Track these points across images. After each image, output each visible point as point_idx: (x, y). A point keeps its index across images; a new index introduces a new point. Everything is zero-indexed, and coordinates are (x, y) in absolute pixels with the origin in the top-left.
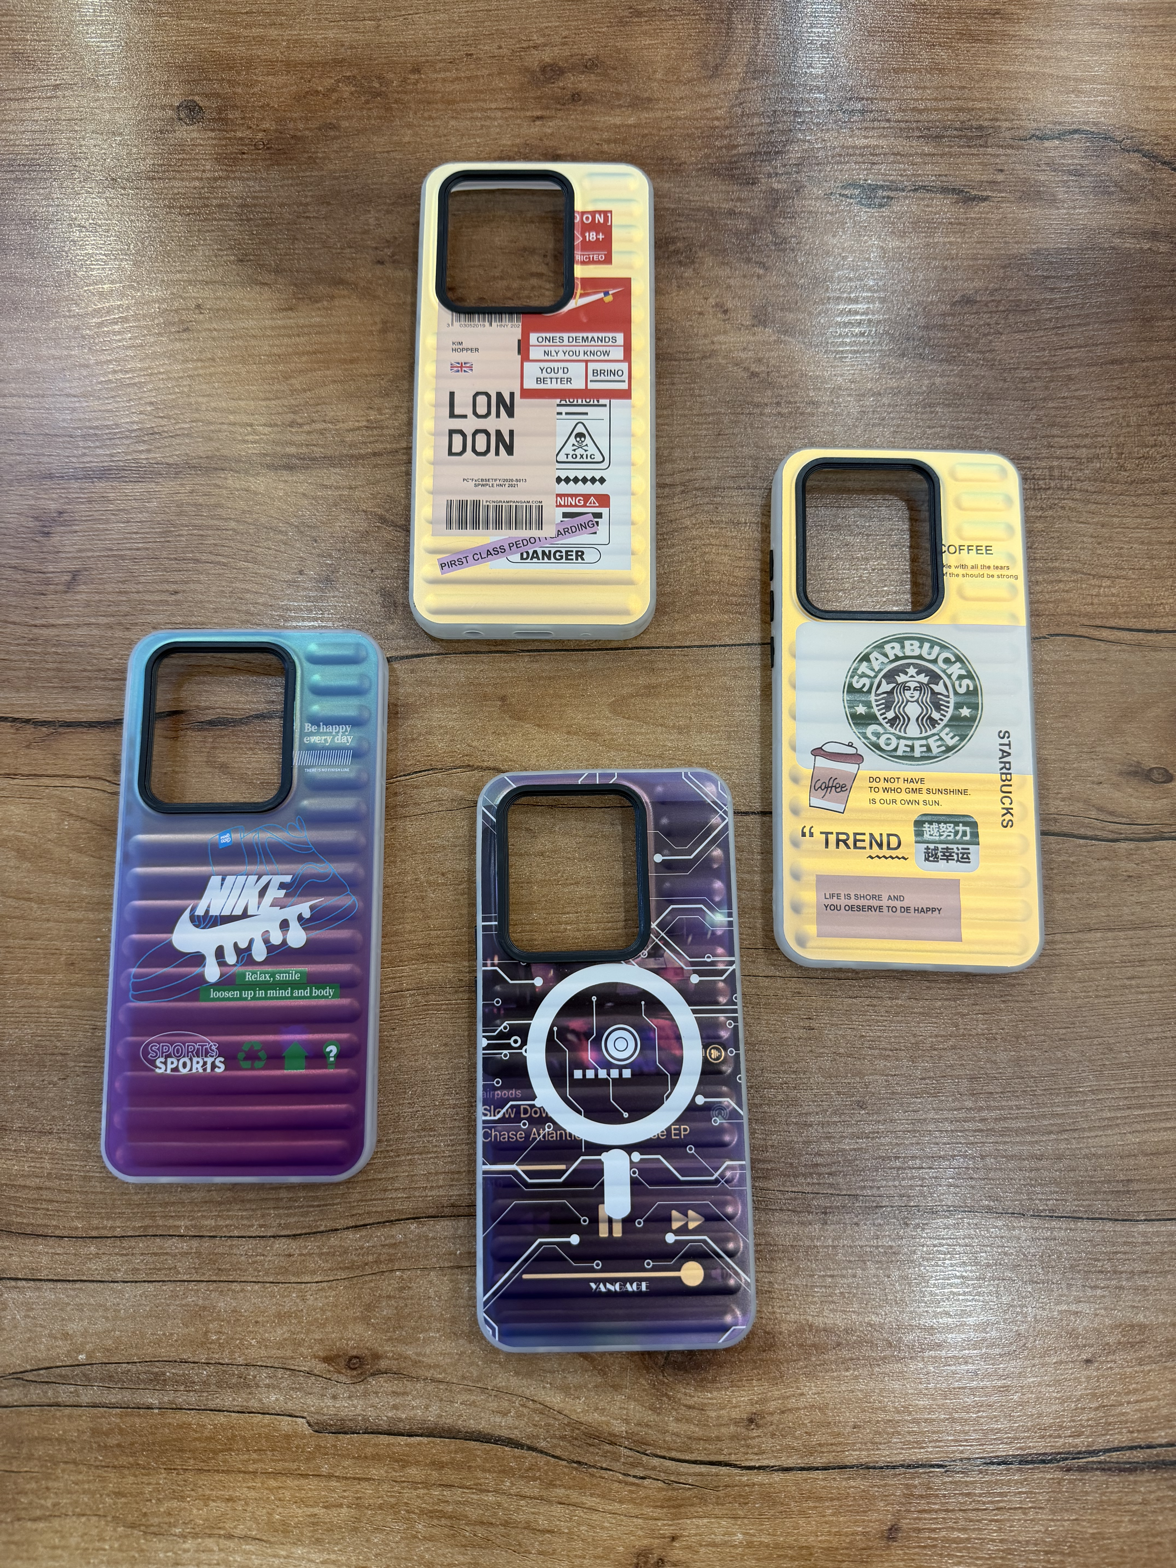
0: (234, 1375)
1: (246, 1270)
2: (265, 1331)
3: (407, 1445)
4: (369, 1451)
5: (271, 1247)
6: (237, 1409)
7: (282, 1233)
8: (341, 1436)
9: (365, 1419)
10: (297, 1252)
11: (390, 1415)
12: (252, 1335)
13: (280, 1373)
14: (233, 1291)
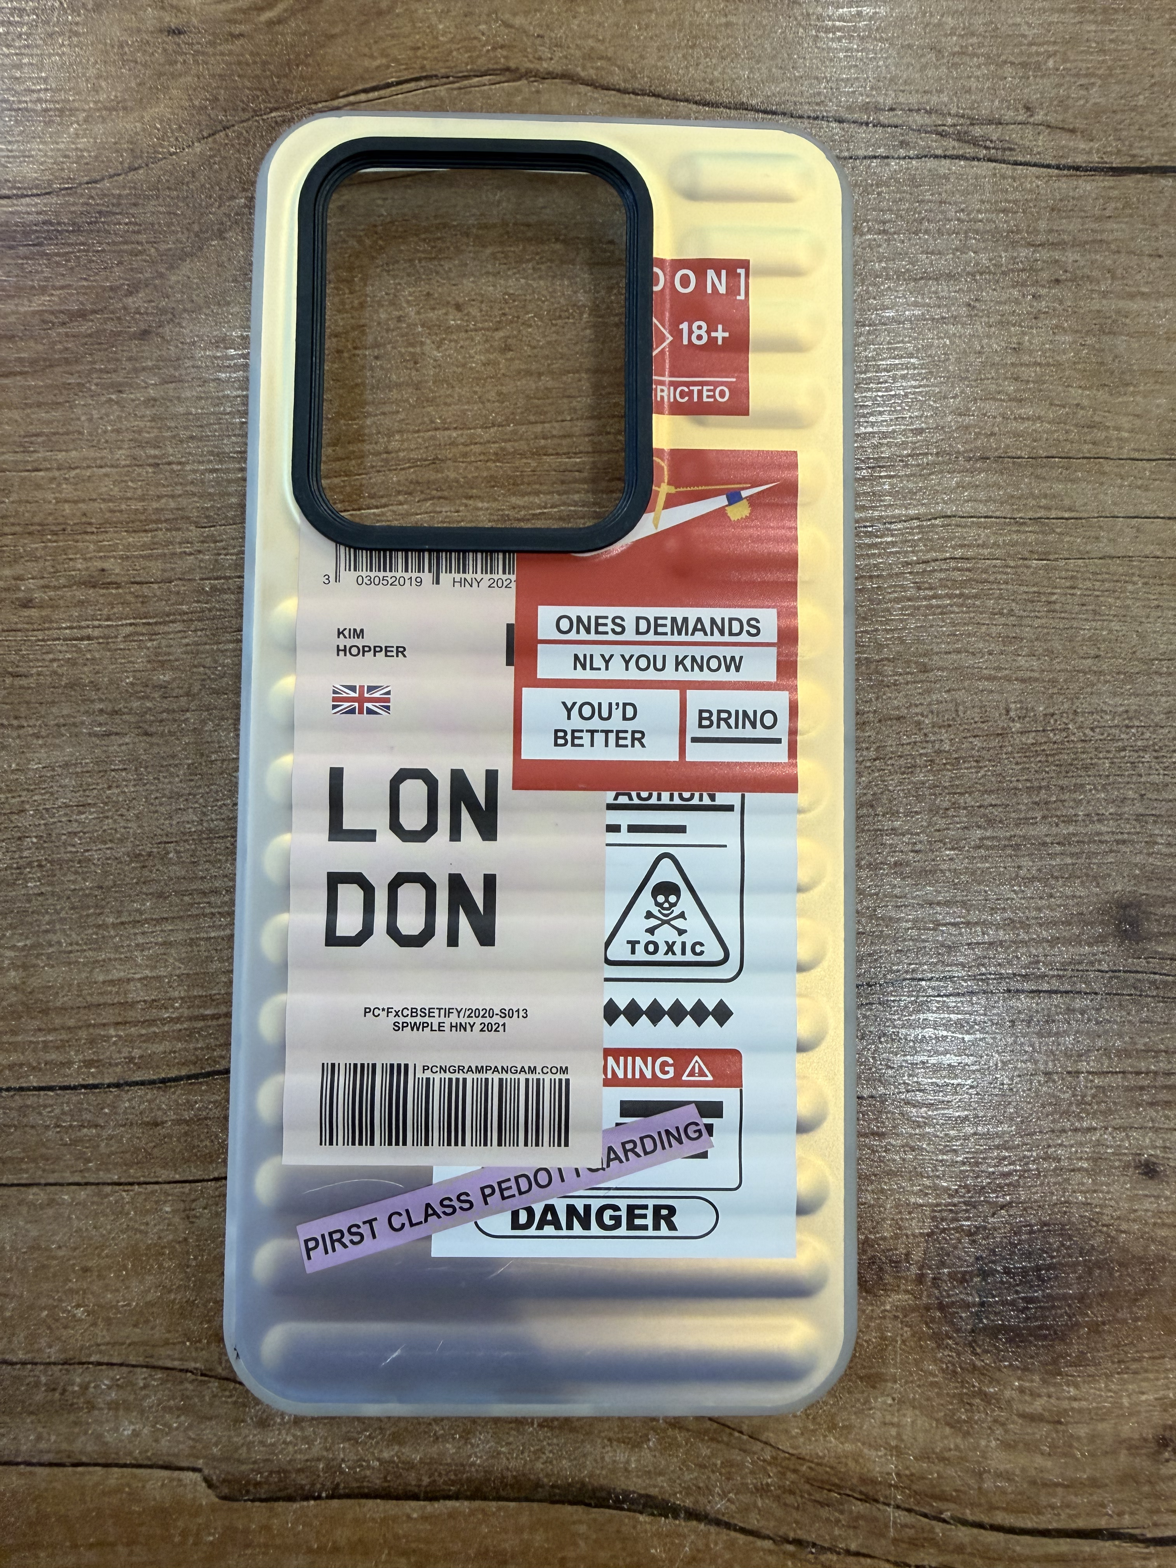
0: (37, 1384)
1: (58, 1159)
2: (106, 1287)
3: (425, 1518)
4: (342, 1535)
5: (113, 1107)
6: (46, 1458)
7: (137, 1078)
8: (280, 1506)
9: (332, 1468)
10: (172, 1115)
11: (386, 1455)
12: (76, 1299)
13: (141, 1375)
14: (32, 1205)
